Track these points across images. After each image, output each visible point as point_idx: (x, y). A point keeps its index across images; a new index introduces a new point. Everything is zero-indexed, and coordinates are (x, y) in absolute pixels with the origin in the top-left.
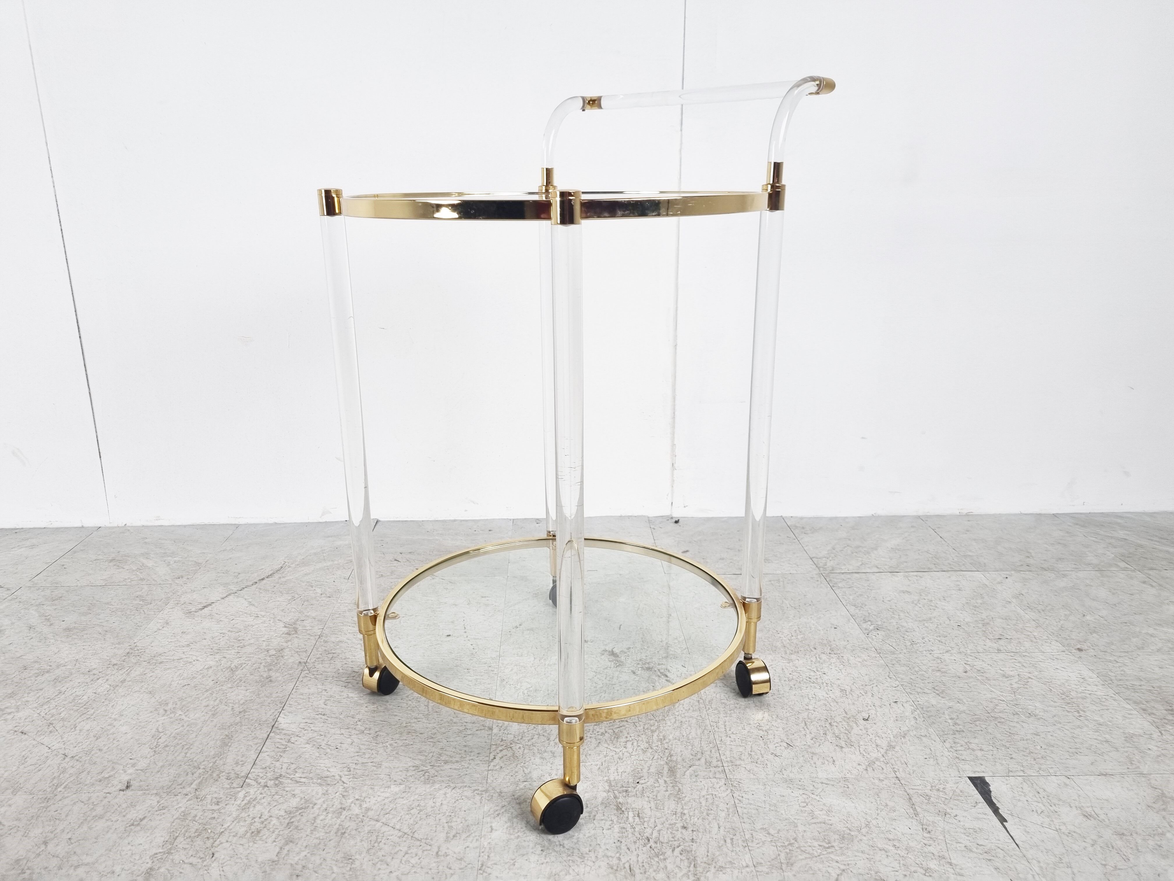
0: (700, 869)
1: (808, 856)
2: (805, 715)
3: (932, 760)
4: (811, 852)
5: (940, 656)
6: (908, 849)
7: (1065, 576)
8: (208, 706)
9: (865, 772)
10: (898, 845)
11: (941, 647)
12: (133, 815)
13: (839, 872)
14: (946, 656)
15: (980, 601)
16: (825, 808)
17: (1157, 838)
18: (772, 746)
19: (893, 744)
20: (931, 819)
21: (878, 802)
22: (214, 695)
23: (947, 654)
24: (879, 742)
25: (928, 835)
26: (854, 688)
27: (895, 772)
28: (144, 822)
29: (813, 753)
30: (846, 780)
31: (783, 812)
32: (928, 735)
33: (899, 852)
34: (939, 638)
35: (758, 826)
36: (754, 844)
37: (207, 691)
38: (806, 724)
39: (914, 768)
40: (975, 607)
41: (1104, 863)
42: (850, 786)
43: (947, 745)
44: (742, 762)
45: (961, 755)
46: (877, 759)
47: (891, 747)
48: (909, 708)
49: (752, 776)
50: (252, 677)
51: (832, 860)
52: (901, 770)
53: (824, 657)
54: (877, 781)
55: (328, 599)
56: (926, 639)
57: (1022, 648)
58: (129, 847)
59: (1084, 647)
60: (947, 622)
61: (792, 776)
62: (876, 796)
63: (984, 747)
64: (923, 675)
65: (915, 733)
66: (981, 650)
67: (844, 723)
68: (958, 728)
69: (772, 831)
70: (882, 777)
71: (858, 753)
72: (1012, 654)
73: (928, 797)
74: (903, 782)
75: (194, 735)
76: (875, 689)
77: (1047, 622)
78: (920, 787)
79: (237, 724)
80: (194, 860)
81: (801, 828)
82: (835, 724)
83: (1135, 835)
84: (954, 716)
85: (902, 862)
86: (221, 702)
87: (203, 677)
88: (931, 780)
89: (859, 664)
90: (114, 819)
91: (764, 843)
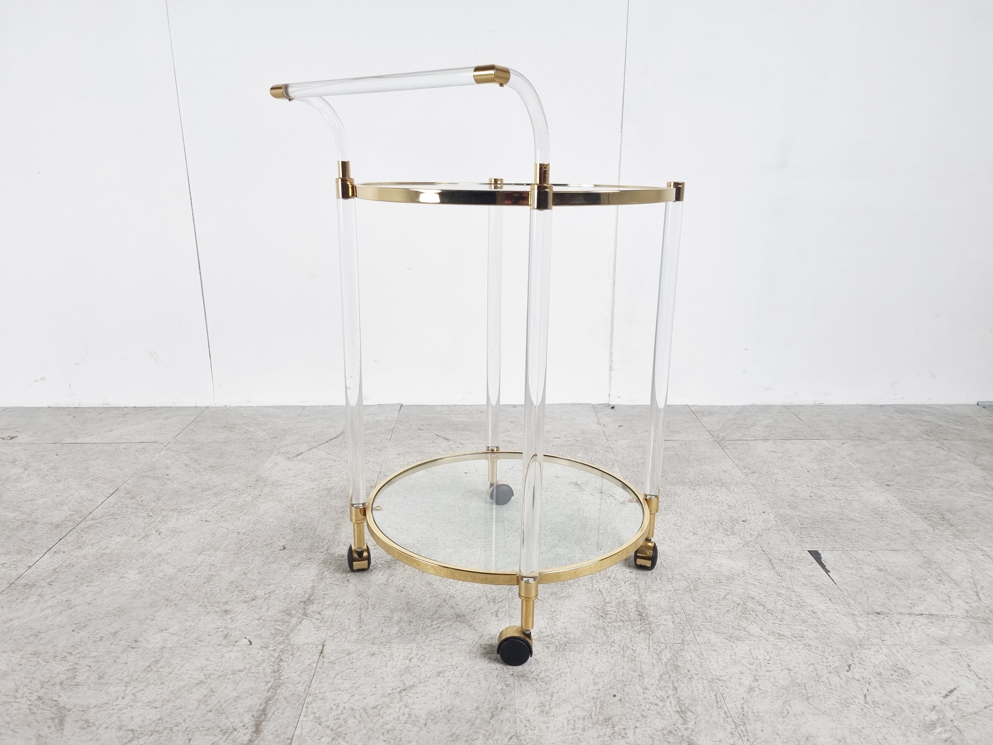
0: (642, 592)
1: (707, 586)
2: (705, 518)
3: (785, 542)
4: (709, 584)
5: (794, 488)
6: (768, 584)
7: (884, 443)
8: (319, 508)
9: (742, 547)
10: (762, 582)
11: (795, 483)
12: (292, 562)
13: (725, 594)
14: (799, 488)
15: (824, 457)
16: (718, 565)
17: (922, 581)
18: (683, 534)
19: (761, 534)
20: (783, 570)
21: (751, 562)
22: (321, 503)
23: (799, 487)
24: (752, 532)
25: (781, 578)
26: (736, 505)
27: (762, 548)
28: (301, 565)
29: (710, 538)
30: (730, 551)
31: (691, 566)
32: (784, 529)
33: (762, 585)
34: (794, 478)
35: (676, 572)
36: (674, 581)
37: (316, 501)
38: (705, 523)
39: (774, 546)
40: (821, 460)
41: (887, 592)
42: (733, 554)
43: (796, 534)
44: (665, 542)
45: (805, 540)
46: (751, 541)
47: (760, 535)
48: (772, 516)
49: (672, 549)
50: (342, 494)
51: (722, 588)
52: (765, 547)
53: (717, 488)
54: (750, 552)
55: (380, 452)
56: (786, 479)
57: (850, 484)
58: (296, 576)
59: (892, 483)
60: (801, 469)
61: (696, 549)
62: (749, 559)
63: (819, 536)
64: (782, 498)
65: (775, 528)
66: (822, 485)
67: (730, 523)
68: (803, 526)
69: (685, 575)
70: (753, 550)
71: (738, 538)
72: (843, 487)
73: (782, 560)
74: (766, 553)
75: (316, 523)
76: (751, 505)
77: (868, 469)
78: (777, 555)
79: (341, 518)
80: (336, 583)
81: (703, 574)
82: (724, 523)
83: (908, 580)
84: (802, 520)
85: (764, 590)
86: (327, 506)
87: (311, 493)
88: (784, 552)
89: (741, 492)
90: (283, 563)
91: (680, 580)
